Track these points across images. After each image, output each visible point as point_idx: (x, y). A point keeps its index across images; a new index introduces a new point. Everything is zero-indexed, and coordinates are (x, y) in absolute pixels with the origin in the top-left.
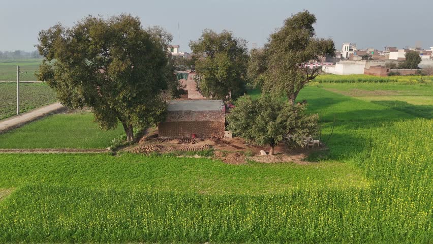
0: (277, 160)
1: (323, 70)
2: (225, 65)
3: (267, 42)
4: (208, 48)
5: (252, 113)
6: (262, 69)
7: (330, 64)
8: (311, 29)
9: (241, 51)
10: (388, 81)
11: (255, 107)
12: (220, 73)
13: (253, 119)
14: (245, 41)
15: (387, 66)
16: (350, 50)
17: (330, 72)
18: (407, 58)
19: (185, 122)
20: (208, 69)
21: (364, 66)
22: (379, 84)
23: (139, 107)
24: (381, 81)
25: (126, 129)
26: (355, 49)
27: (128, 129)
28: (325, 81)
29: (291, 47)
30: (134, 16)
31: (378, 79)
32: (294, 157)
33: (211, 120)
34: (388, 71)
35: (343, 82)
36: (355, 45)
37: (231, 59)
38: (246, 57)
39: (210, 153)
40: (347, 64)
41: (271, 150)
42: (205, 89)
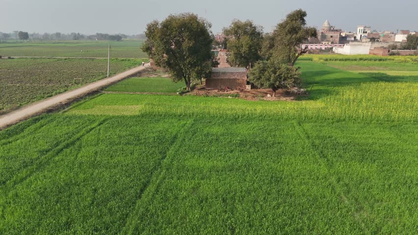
0: (277, 99)
1: (333, 50)
2: (247, 44)
3: (275, 29)
4: (236, 33)
5: (263, 71)
6: (272, 46)
7: (340, 46)
8: (303, 20)
9: (259, 34)
10: (386, 60)
11: (264, 67)
12: (244, 49)
13: (263, 74)
14: (262, 27)
15: (389, 47)
16: (364, 32)
17: (339, 53)
18: (408, 40)
19: (222, 79)
20: (236, 47)
21: (369, 48)
22: (377, 62)
23: (197, 68)
24: (380, 60)
25: (187, 83)
26: (369, 32)
27: (188, 83)
28: (330, 60)
29: (290, 32)
30: (195, 14)
31: (377, 58)
32: (287, 98)
33: (238, 78)
34: (389, 51)
35: (346, 60)
36: (370, 27)
37: (252, 40)
38: (262, 38)
39: (237, 96)
40: (355, 45)
41: (274, 94)
42: (233, 61)
